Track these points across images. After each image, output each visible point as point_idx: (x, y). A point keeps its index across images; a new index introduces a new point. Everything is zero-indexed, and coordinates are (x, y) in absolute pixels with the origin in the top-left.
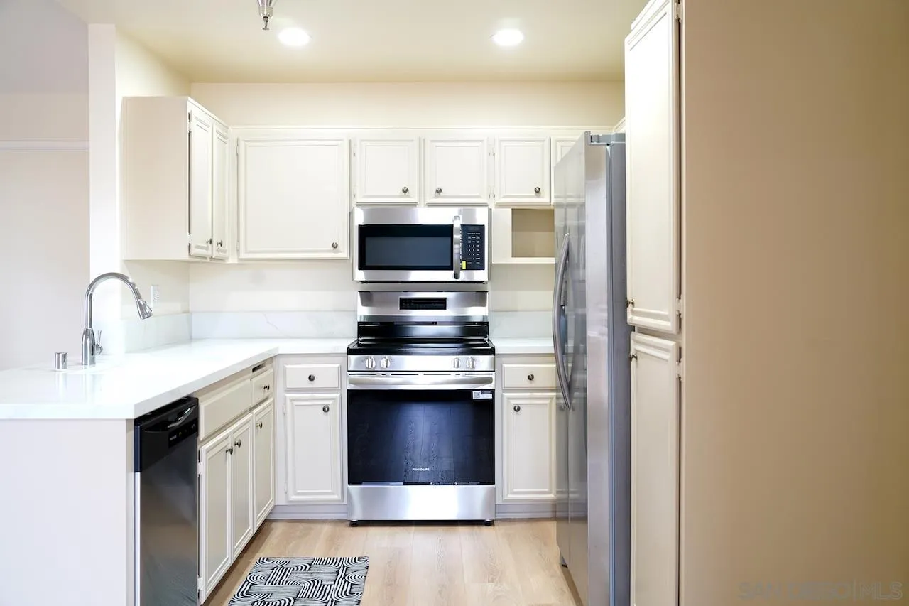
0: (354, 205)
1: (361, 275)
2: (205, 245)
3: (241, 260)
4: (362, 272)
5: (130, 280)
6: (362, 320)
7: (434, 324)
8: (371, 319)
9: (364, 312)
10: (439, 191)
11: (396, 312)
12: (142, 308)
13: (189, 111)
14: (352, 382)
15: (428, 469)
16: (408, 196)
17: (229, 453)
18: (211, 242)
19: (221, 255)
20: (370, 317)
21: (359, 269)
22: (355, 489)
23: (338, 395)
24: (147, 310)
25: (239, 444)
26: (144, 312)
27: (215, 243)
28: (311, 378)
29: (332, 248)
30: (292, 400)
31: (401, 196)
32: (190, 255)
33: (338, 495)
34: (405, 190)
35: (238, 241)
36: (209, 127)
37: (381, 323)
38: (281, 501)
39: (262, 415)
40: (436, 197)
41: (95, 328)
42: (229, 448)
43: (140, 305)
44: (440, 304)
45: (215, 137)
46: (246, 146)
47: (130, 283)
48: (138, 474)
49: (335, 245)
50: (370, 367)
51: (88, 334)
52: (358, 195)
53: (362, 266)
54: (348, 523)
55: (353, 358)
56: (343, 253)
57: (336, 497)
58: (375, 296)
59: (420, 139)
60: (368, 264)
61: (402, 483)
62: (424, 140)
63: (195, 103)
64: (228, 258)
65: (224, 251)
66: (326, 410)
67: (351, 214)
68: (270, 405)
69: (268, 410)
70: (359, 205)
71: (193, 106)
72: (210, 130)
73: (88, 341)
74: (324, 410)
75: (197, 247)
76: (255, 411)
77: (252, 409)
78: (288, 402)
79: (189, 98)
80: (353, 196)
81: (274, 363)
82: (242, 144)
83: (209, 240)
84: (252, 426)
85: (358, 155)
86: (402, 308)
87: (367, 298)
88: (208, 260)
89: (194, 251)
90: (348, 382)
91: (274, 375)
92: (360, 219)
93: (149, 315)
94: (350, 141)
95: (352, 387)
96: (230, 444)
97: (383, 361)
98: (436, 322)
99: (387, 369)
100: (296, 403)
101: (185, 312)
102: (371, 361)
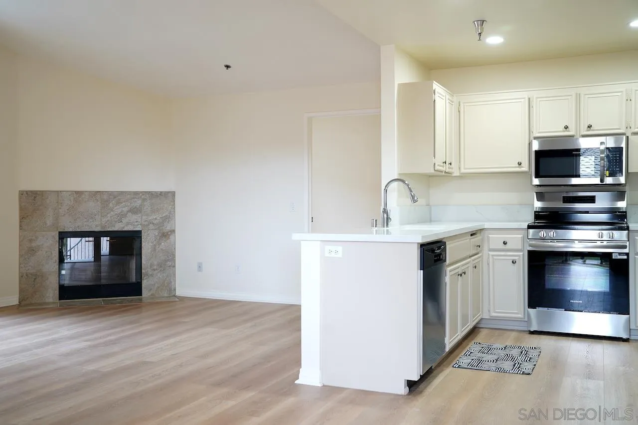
0: (532, 138)
1: (536, 181)
2: (442, 164)
3: (461, 174)
4: (537, 179)
5: (406, 182)
6: (537, 210)
7: (587, 212)
8: (543, 209)
9: (538, 205)
10: (590, 127)
11: (561, 205)
12: (413, 197)
13: (434, 89)
14: (530, 245)
15: (581, 302)
16: (569, 131)
17: (460, 276)
18: (445, 163)
19: (450, 170)
20: (542, 208)
21: (536, 178)
22: (532, 311)
23: (522, 253)
24: (416, 198)
25: (465, 273)
26: (414, 199)
27: (447, 163)
28: (505, 243)
29: (518, 165)
30: (493, 256)
31: (564, 131)
32: (434, 170)
33: (521, 314)
34: (566, 127)
35: (460, 162)
36: (444, 96)
37: (550, 212)
38: (486, 316)
39: (476, 261)
40: (588, 131)
41: (388, 208)
42: (460, 273)
43: (412, 195)
44: (592, 200)
45: (447, 102)
46: (464, 106)
47: (406, 184)
48: (422, 271)
49: (520, 163)
50: (542, 236)
51: (385, 211)
52: (534, 132)
53: (537, 175)
54: (528, 332)
55: (531, 231)
56: (525, 168)
57: (520, 316)
58: (546, 196)
59: (576, 94)
60: (541, 174)
61: (564, 310)
62: (580, 94)
63: (437, 84)
64: (453, 173)
65: (452, 168)
66: (514, 262)
67: (530, 144)
68: (479, 257)
69: (479, 260)
70: (535, 138)
71: (436, 86)
72: (444, 98)
73: (385, 215)
74: (513, 262)
75: (438, 165)
76: (473, 258)
77: (470, 257)
78: (491, 257)
79: (434, 82)
80: (531, 133)
81: (482, 233)
82: (462, 105)
83: (444, 161)
84: (471, 265)
85: (534, 107)
86: (564, 202)
87: (540, 197)
88: (444, 173)
89: (437, 168)
90: (528, 245)
91: (482, 240)
92: (536, 146)
93: (416, 201)
94: (529, 98)
95: (531, 249)
96: (460, 271)
97: (552, 233)
98: (588, 212)
99: (554, 238)
100: (495, 257)
101: (427, 205)
102: (543, 233)
